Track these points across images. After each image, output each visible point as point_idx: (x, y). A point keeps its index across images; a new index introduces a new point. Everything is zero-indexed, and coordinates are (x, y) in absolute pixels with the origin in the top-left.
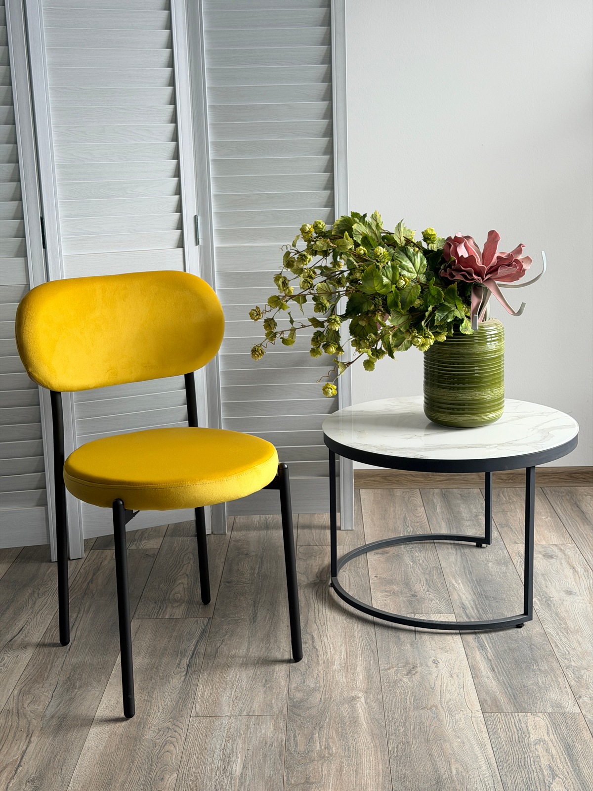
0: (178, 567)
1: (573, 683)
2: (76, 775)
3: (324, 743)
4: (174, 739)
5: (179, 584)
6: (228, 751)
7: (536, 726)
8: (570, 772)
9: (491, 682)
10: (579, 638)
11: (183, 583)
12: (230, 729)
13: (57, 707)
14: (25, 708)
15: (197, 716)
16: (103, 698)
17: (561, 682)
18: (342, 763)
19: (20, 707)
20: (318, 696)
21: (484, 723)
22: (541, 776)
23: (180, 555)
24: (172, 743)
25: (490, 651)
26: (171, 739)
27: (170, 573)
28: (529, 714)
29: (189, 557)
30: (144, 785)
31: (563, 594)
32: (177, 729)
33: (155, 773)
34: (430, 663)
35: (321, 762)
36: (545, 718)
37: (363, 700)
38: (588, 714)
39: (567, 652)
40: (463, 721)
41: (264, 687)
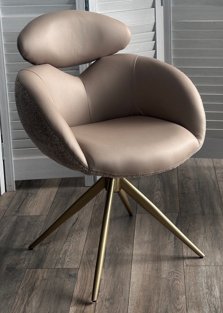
0: (153, 185)
2: (131, 296)
4: (179, 277)
5: (156, 194)
6: (209, 284)
11: (158, 194)
12: (207, 272)
13: (110, 261)
14: (92, 261)
15: (187, 266)
16: (133, 256)
19: (90, 261)
23: (152, 179)
24: (177, 279)
26: (177, 277)
27: (149, 189)
29: (157, 180)
30: (169, 301)
32: (178, 272)
33: (173, 296)
41: (219, 249)
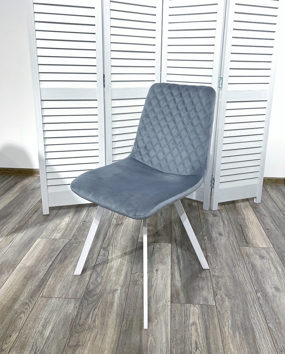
1: (214, 286)
3: (93, 319)
4: (27, 310)
5: (65, 221)
6: (47, 320)
7: (194, 313)
8: (204, 346)
9: (178, 283)
10: (221, 259)
12: (54, 306)
17: (209, 286)
18: (98, 332)
20: (100, 287)
21: (170, 309)
22: (190, 348)
24: (24, 312)
25: (182, 265)
26: (25, 310)
28: (192, 305)
31: (217, 235)
32: (30, 304)
33: (9, 331)
34: (154, 271)
35: (88, 331)
36: (199, 308)
37: (119, 292)
38: (219, 306)
39: (214, 267)
40: (161, 308)
